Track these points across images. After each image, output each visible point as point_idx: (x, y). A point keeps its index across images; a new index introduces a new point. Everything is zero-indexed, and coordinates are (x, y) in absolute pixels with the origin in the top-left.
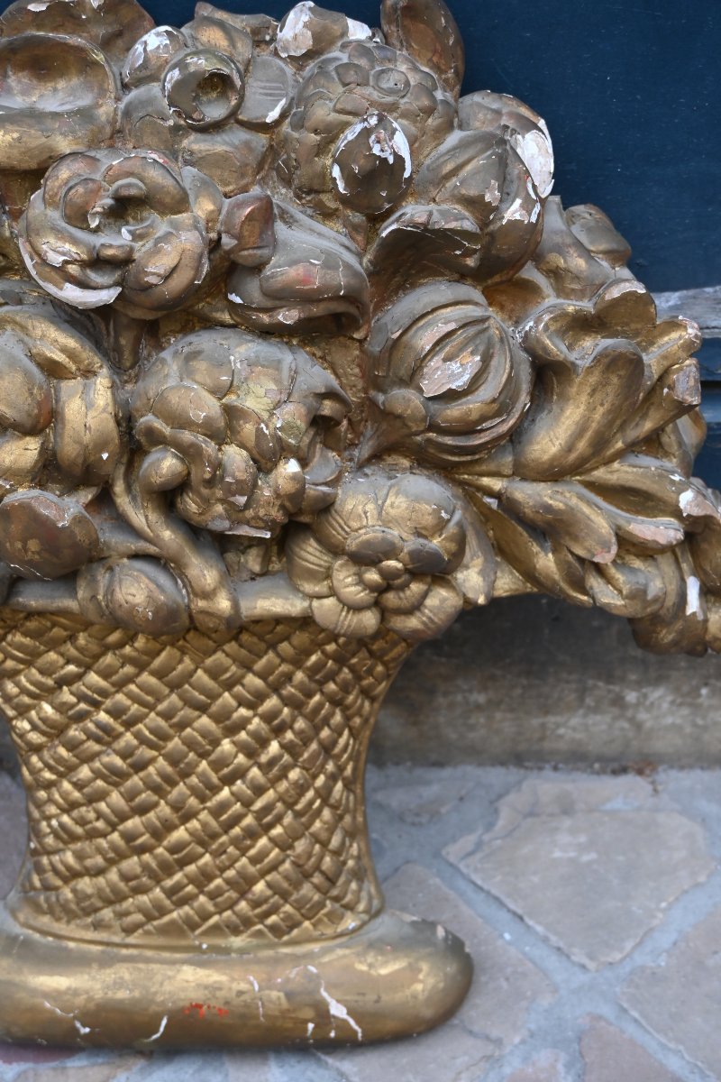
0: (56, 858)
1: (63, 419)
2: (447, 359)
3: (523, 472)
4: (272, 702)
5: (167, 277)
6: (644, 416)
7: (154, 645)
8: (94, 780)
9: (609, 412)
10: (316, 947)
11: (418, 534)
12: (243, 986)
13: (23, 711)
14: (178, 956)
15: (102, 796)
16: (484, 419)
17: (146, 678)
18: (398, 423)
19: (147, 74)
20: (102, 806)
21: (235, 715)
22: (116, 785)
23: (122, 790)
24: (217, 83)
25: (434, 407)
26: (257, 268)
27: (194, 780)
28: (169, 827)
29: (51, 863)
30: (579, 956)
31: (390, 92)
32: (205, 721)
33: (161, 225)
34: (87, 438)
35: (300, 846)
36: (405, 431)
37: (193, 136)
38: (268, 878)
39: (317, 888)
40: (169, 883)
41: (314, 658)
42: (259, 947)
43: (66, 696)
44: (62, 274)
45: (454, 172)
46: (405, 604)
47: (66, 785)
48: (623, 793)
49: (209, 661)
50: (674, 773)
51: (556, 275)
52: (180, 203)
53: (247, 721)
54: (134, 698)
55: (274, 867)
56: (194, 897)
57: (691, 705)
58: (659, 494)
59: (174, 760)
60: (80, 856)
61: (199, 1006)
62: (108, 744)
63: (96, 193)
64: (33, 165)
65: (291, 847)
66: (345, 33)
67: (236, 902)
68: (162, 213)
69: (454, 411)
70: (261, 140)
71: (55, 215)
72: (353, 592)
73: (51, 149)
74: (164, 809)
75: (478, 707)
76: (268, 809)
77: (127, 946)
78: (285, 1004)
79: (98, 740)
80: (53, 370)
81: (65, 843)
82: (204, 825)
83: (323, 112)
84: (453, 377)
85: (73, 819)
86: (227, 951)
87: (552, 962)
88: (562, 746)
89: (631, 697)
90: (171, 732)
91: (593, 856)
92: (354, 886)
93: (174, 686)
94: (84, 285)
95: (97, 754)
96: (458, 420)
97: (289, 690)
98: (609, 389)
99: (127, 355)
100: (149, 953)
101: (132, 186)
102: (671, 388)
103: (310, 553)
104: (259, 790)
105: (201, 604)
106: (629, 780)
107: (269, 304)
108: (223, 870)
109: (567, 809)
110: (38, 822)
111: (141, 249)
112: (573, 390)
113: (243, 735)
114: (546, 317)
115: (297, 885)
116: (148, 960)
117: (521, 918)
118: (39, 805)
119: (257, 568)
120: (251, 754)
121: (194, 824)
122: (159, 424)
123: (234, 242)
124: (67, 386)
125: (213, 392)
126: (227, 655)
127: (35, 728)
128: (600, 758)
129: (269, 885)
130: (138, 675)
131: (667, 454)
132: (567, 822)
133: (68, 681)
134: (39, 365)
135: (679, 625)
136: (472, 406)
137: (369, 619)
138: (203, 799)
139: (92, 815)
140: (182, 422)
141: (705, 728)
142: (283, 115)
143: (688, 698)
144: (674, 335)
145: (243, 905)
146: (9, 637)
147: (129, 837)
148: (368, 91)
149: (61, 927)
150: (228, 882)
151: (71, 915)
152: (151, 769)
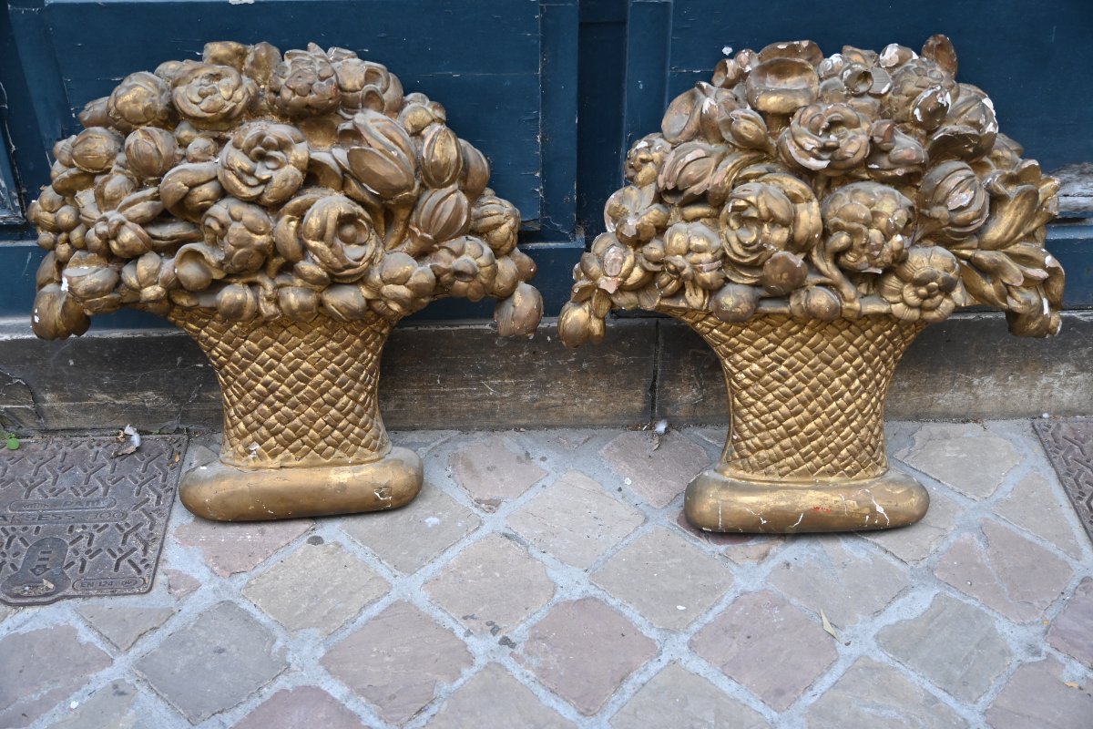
0: (749, 442)
1: (799, 221)
2: (962, 192)
3: (981, 247)
4: (859, 360)
5: (855, 154)
6: (1032, 222)
7: (812, 332)
8: (774, 400)
9: (1023, 217)
10: (867, 481)
11: (945, 271)
12: (837, 499)
13: (741, 370)
14: (805, 486)
15: (777, 408)
16: (974, 219)
17: (805, 348)
18: (936, 222)
19: (832, 73)
20: (777, 413)
21: (843, 366)
22: (784, 402)
23: (788, 404)
24: (865, 76)
25: (953, 214)
26: (887, 152)
27: (820, 398)
28: (807, 421)
29: (746, 444)
30: (970, 495)
31: (937, 79)
32: (828, 369)
33: (851, 133)
34: (811, 227)
35: (863, 432)
36: (939, 225)
37: (853, 99)
38: (848, 447)
39: (868, 453)
40: (803, 450)
41: (880, 338)
42: (841, 481)
43: (766, 359)
44: (811, 154)
45: (965, 112)
46: (934, 305)
47: (760, 404)
48: (970, 430)
49: (835, 339)
50: (991, 422)
51: (997, 159)
52: (857, 125)
53: (848, 368)
54: (798, 358)
55: (851, 442)
56: (814, 457)
57: (1003, 385)
58: (1037, 258)
59: (813, 389)
60: (762, 440)
61: (817, 508)
62: (783, 382)
63: (822, 119)
64: (788, 111)
65: (859, 432)
66: (911, 56)
67: (833, 460)
68: (849, 128)
69: (961, 216)
70: (878, 102)
71: (805, 129)
72: (913, 299)
73: (795, 104)
74: (806, 413)
75: (904, 389)
76: (852, 412)
77: (781, 482)
78: (856, 506)
79: (779, 380)
80: (794, 199)
81: (755, 433)
82: (824, 420)
83: (910, 87)
84: (963, 200)
85: (761, 420)
86: (827, 483)
87: (958, 498)
88: (939, 409)
89: (976, 382)
90: (814, 374)
91: (964, 455)
92: (881, 453)
93: (817, 352)
94: (818, 158)
95: (777, 388)
96: (963, 220)
97: (867, 354)
98: (1024, 207)
99: (820, 194)
100: (792, 485)
101: (836, 116)
102: (1047, 208)
103: (893, 282)
104: (849, 403)
105: (848, 305)
106: (971, 425)
107: (892, 166)
108: (828, 443)
109: (947, 437)
110: (740, 425)
111: (843, 143)
112: (1007, 208)
113: (845, 376)
114: (998, 176)
115: (860, 451)
116: (792, 488)
117: (939, 481)
118: (742, 417)
119: (865, 292)
120: (848, 384)
121: (818, 420)
122: (841, 221)
123: (881, 139)
124: (799, 206)
125: (867, 205)
126: (843, 336)
127: (747, 376)
128: (957, 416)
129: (848, 451)
130: (802, 347)
131: (1037, 241)
132: (948, 442)
133: (768, 352)
134: (788, 197)
135: (1040, 320)
136: (970, 213)
137: (915, 314)
138: (824, 408)
139: (771, 418)
140: (854, 219)
141: (1008, 398)
142: (889, 90)
143: (1002, 382)
144: (1048, 184)
145: (836, 461)
146: (744, 332)
147: (788, 428)
148: (928, 78)
149: (749, 475)
150: (830, 449)
151: (754, 468)
152: (802, 393)
